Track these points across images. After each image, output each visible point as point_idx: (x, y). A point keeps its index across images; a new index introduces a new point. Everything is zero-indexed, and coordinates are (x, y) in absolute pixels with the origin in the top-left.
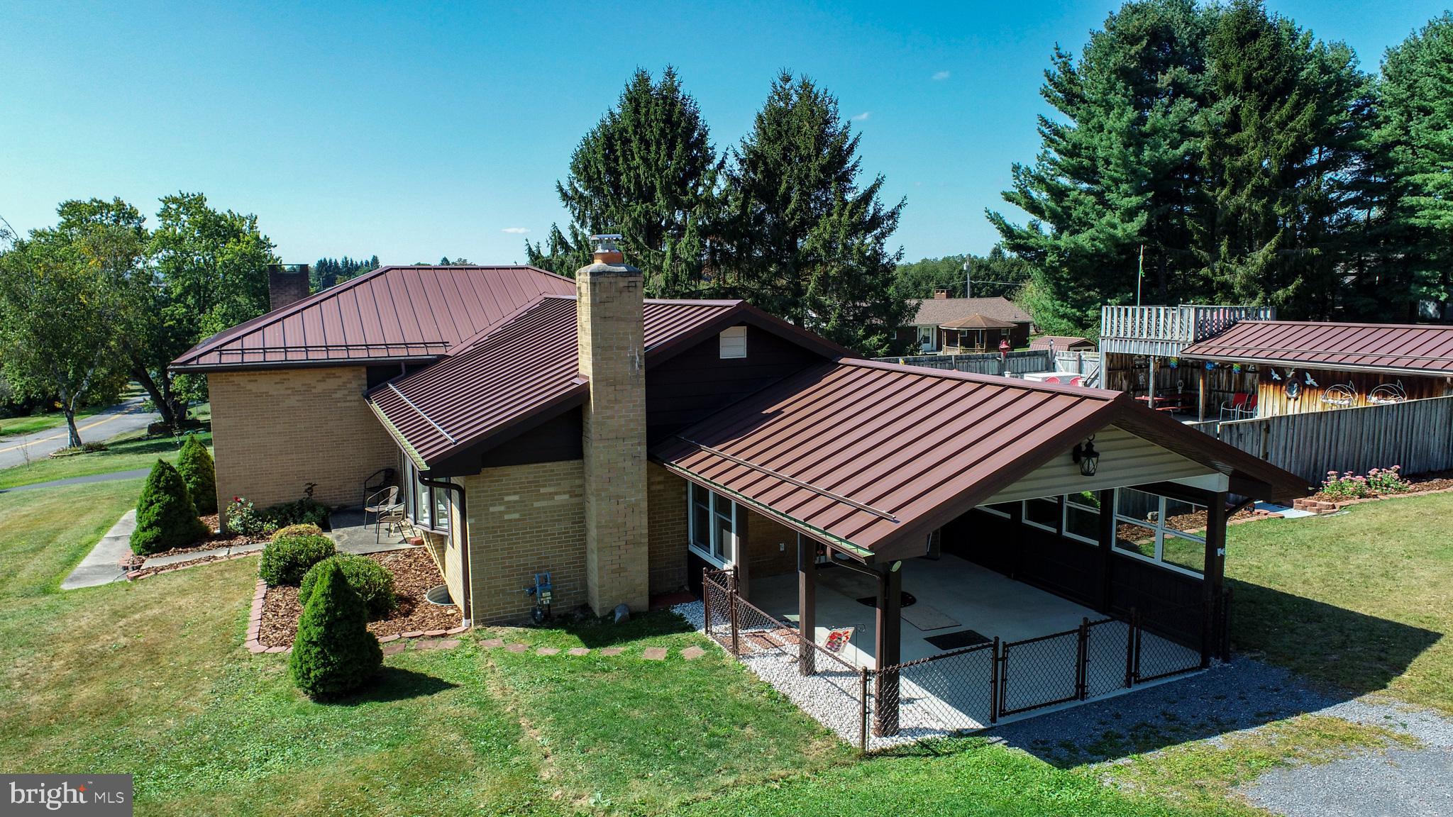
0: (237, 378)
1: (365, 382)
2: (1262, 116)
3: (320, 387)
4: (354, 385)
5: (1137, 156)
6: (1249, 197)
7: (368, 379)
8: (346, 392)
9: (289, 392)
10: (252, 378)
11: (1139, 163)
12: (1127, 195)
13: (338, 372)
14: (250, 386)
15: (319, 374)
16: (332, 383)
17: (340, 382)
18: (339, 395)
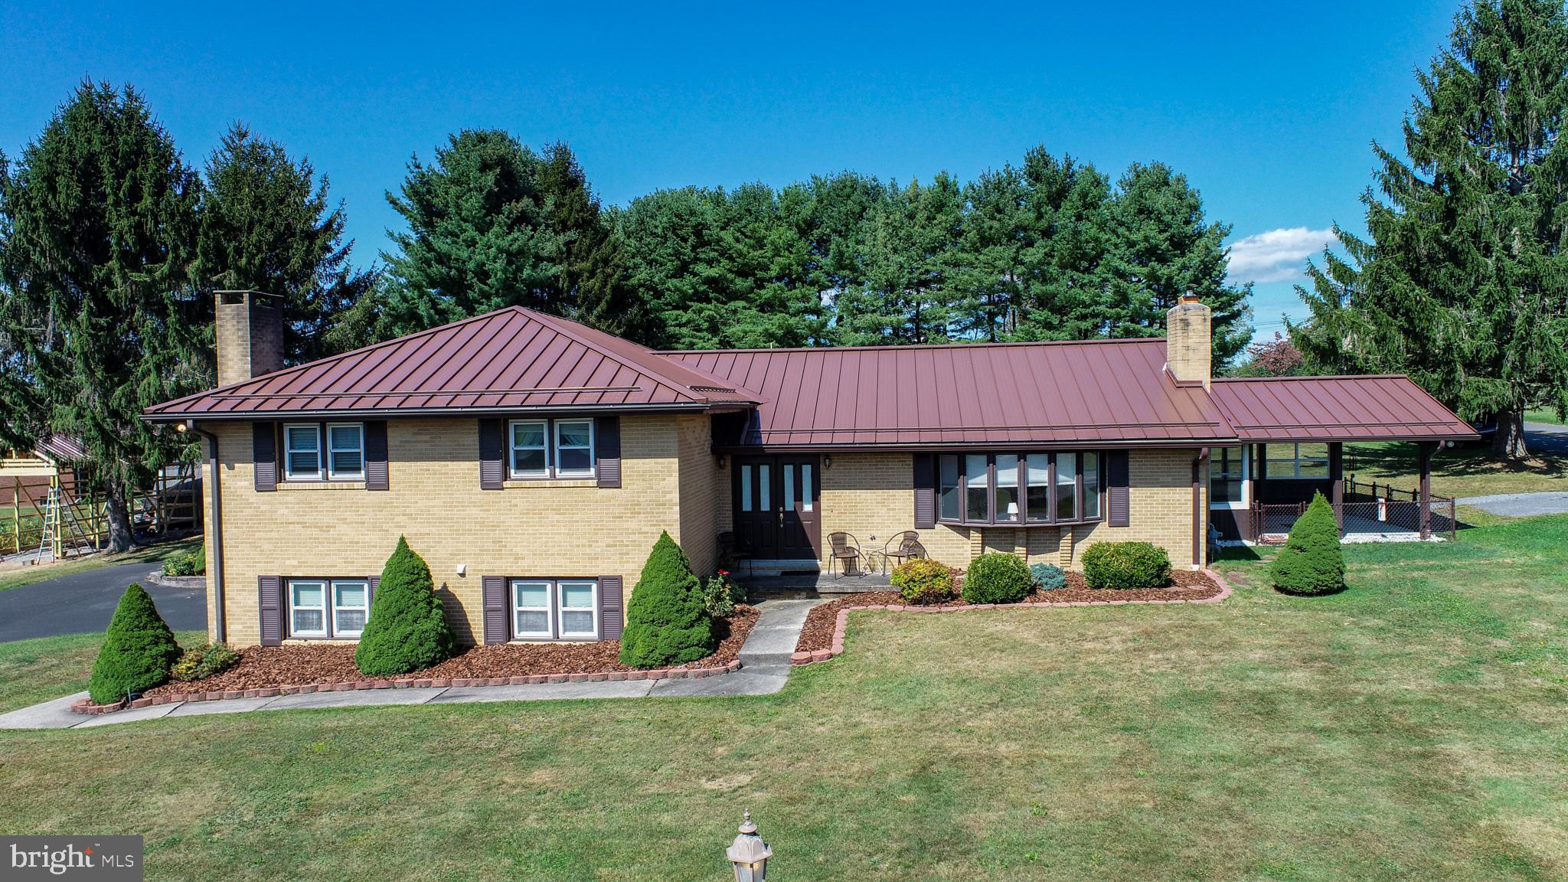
9: (696, 443)
10: (688, 424)
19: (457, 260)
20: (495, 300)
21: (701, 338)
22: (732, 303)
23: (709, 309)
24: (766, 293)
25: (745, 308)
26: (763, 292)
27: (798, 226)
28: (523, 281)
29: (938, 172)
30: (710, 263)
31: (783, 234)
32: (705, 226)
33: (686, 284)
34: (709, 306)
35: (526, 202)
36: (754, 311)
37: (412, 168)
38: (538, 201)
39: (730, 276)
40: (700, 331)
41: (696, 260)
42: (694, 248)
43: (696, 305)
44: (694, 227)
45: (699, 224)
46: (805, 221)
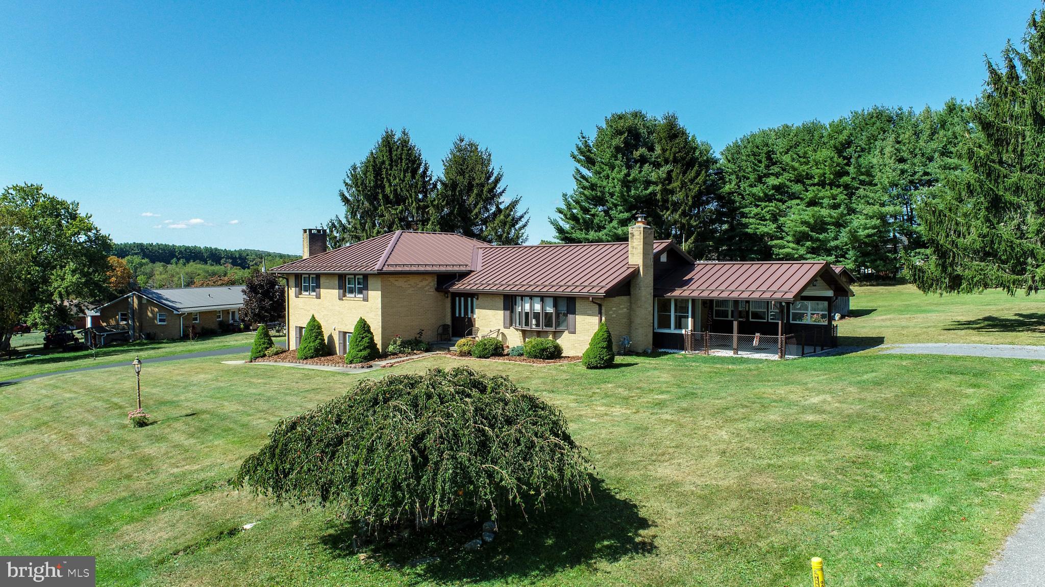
0: (392, 279)
1: (436, 283)
2: (683, 176)
3: (420, 285)
4: (432, 284)
5: (628, 193)
6: (680, 216)
7: (437, 282)
8: (429, 287)
9: (409, 286)
10: (397, 279)
11: (629, 196)
12: (621, 212)
13: (426, 277)
14: (396, 283)
15: (420, 278)
16: (425, 283)
17: (427, 282)
18: (426, 289)
19: (600, 187)
20: (620, 208)
21: (764, 225)
22: (789, 202)
23: (772, 206)
24: (810, 195)
25: (798, 205)
26: (808, 194)
27: (835, 147)
28: (632, 197)
29: (947, 99)
30: (777, 175)
31: (825, 153)
32: (774, 153)
33: (758, 190)
34: (771, 204)
35: (642, 150)
36: (802, 206)
37: (581, 138)
38: (651, 149)
39: (788, 183)
40: (766, 220)
41: (767, 175)
42: (767, 167)
43: (763, 204)
44: (766, 154)
45: (769, 152)
46: (841, 143)
